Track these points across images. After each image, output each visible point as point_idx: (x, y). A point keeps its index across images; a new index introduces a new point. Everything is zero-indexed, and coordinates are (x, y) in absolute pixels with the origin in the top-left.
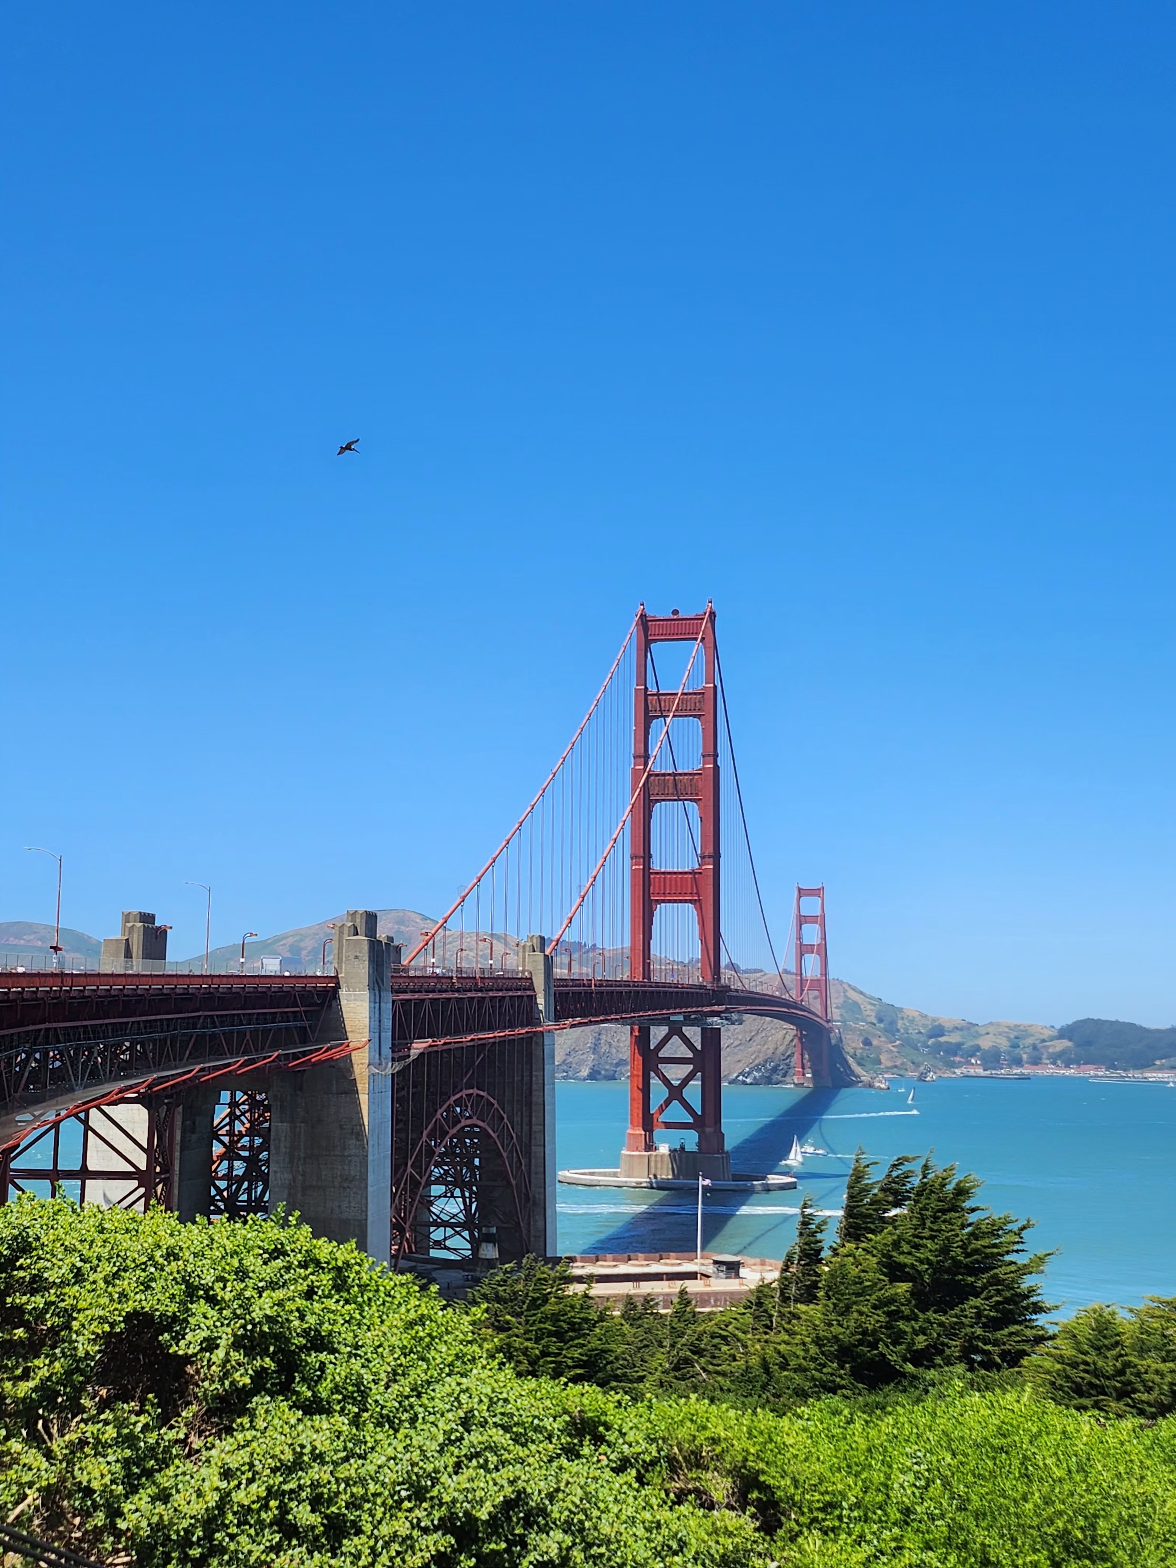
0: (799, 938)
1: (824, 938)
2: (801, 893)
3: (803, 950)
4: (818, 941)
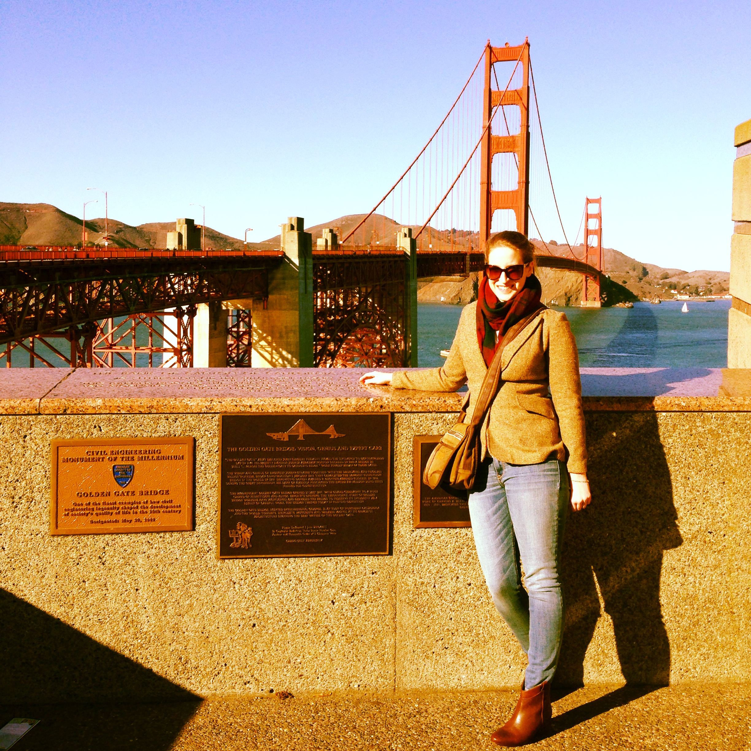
0: (586, 226)
1: (600, 226)
2: (589, 201)
3: (588, 232)
4: (597, 228)
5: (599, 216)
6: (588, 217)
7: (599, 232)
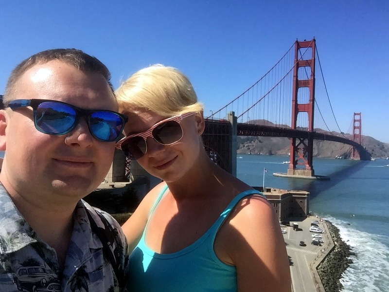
0: (354, 125)
1: (360, 125)
2: (355, 114)
3: (355, 128)
4: (359, 126)
5: (360, 121)
6: (355, 121)
7: (360, 128)
